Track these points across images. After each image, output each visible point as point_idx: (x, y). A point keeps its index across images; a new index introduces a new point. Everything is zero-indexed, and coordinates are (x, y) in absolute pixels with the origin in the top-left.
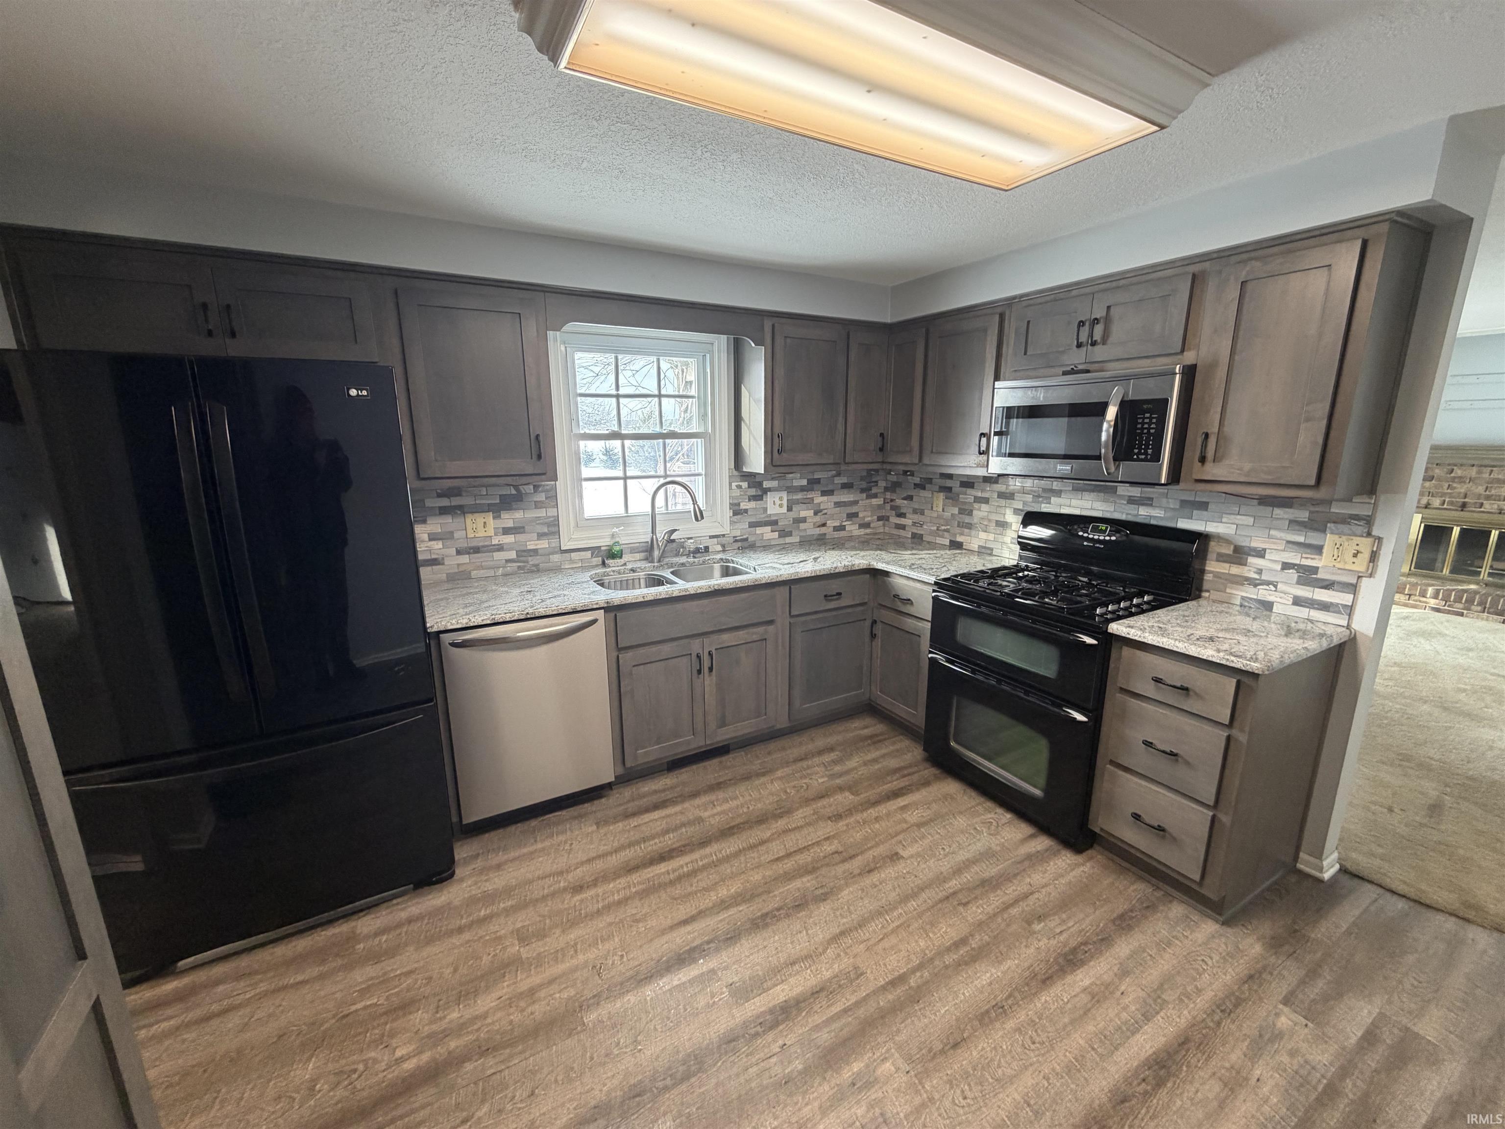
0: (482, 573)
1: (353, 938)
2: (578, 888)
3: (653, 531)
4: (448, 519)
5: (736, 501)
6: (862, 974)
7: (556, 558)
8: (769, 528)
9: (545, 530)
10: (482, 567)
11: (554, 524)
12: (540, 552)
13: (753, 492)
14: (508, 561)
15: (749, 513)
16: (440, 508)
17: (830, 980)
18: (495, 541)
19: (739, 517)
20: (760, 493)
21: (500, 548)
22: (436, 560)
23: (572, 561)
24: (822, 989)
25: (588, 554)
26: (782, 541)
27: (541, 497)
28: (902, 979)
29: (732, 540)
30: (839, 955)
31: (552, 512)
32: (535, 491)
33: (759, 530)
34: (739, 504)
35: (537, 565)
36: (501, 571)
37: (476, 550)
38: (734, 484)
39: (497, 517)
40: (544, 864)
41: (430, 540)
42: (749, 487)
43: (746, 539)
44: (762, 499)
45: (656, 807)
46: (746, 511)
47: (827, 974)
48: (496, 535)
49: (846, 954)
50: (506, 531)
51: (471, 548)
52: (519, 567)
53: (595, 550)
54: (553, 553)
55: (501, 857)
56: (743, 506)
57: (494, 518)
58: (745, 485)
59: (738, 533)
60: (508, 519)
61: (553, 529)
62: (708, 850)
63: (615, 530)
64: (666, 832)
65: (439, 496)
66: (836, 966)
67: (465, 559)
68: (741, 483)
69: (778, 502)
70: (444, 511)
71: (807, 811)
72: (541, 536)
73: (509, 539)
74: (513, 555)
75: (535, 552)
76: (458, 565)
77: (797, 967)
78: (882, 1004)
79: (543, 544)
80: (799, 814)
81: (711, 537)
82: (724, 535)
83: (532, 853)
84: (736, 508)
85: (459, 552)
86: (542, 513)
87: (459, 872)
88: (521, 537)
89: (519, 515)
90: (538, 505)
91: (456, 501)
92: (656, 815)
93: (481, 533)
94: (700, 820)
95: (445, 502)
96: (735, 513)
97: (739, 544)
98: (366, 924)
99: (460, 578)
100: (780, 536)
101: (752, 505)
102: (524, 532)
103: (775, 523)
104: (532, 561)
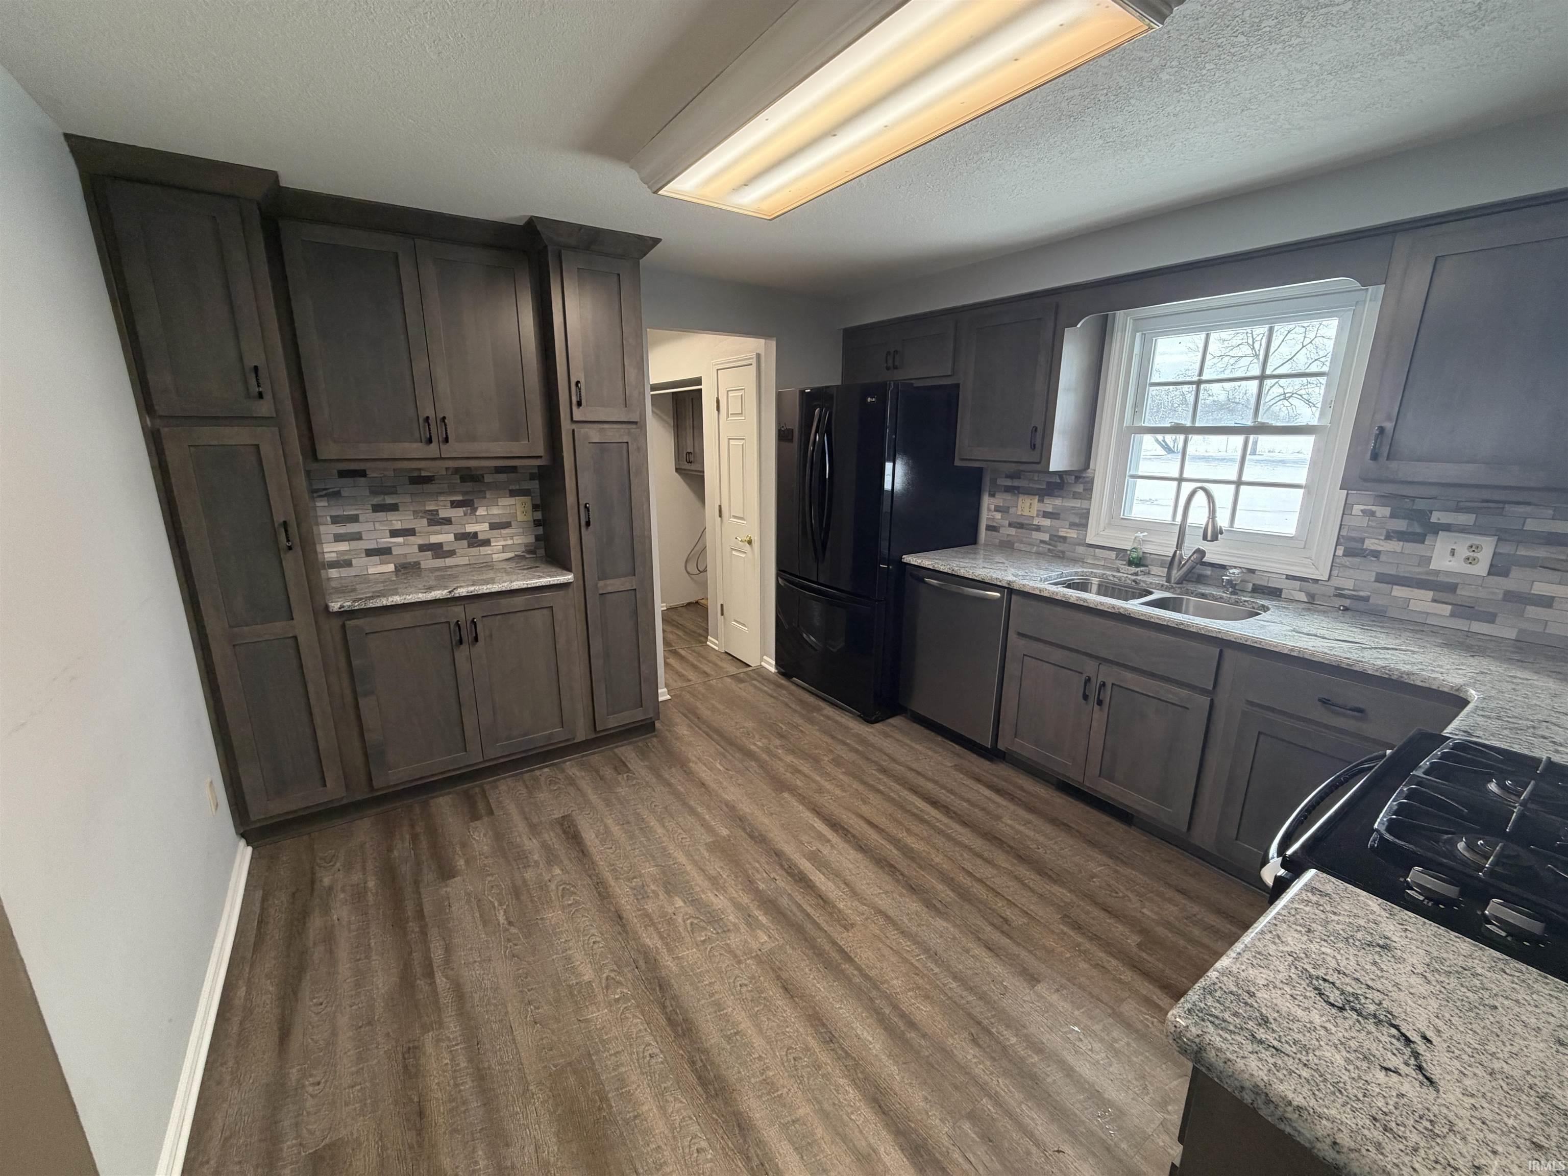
0: (1022, 547)
1: (819, 710)
2: (884, 771)
3: (1179, 545)
4: (1008, 496)
5: (1354, 534)
6: (845, 928)
7: (1080, 550)
8: (1430, 594)
9: (1077, 520)
10: (1021, 542)
11: (1084, 516)
12: (1068, 540)
13: (1401, 525)
14: (1042, 542)
15: (1383, 558)
16: (1005, 486)
17: (834, 907)
18: (1035, 522)
19: (1357, 560)
20: (1418, 529)
21: (1038, 529)
22: (994, 527)
23: (1095, 557)
24: (825, 902)
25: (1113, 555)
26: (1461, 624)
27: (1080, 488)
28: (849, 959)
29: (1332, 591)
30: (863, 914)
31: (1085, 504)
32: (1076, 482)
33: (1399, 592)
34: (1362, 540)
35: (1063, 552)
36: (1035, 549)
37: (1021, 526)
38: (1357, 509)
39: (1041, 501)
40: (901, 753)
41: (996, 510)
42: (1393, 516)
43: (1366, 599)
44: (1423, 543)
45: (998, 791)
46: (1376, 554)
47: (841, 906)
48: (1037, 516)
49: (867, 919)
50: (1046, 515)
51: (1018, 523)
52: (1049, 549)
53: (1120, 552)
54: (1079, 545)
55: (899, 736)
56: (1370, 544)
57: (1039, 501)
58: (1383, 511)
59: (1348, 584)
60: (1050, 504)
61: (1084, 521)
62: (958, 827)
63: (1139, 534)
64: (968, 801)
65: (1007, 477)
66: (850, 911)
67: (1012, 531)
68: (1374, 508)
69: (1463, 551)
70: (1008, 490)
71: (1068, 896)
72: (1073, 525)
73: (1047, 522)
74: (1046, 537)
75: (1065, 538)
76: (1008, 535)
77: (843, 886)
78: (819, 940)
79: (1072, 534)
80: (1056, 889)
81: (1289, 577)
82: (1316, 581)
83: (907, 745)
84: (1353, 545)
85: (1010, 525)
86: (1077, 504)
87: (878, 726)
88: (1056, 523)
89: (1058, 502)
90: (1076, 496)
91: (1016, 483)
92: (987, 792)
93: (1026, 513)
94: (998, 818)
95: (1009, 483)
96: (1348, 553)
97: (1347, 603)
98: (829, 710)
99: (1007, 547)
100: (1453, 615)
101: (1394, 546)
102: (1058, 519)
103: (1452, 588)
104: (1061, 547)
